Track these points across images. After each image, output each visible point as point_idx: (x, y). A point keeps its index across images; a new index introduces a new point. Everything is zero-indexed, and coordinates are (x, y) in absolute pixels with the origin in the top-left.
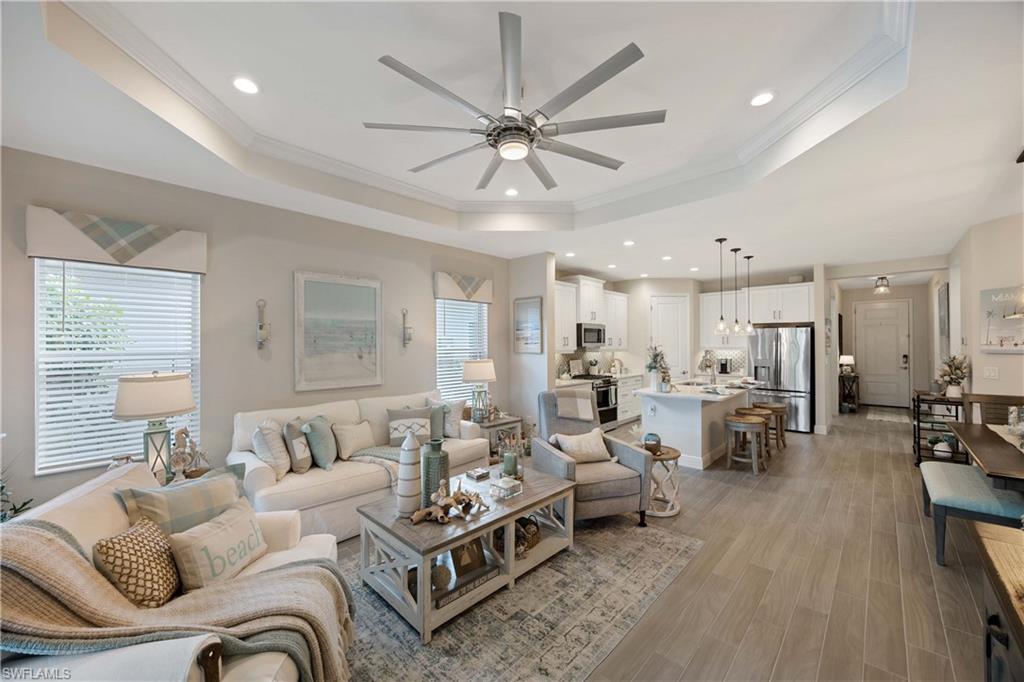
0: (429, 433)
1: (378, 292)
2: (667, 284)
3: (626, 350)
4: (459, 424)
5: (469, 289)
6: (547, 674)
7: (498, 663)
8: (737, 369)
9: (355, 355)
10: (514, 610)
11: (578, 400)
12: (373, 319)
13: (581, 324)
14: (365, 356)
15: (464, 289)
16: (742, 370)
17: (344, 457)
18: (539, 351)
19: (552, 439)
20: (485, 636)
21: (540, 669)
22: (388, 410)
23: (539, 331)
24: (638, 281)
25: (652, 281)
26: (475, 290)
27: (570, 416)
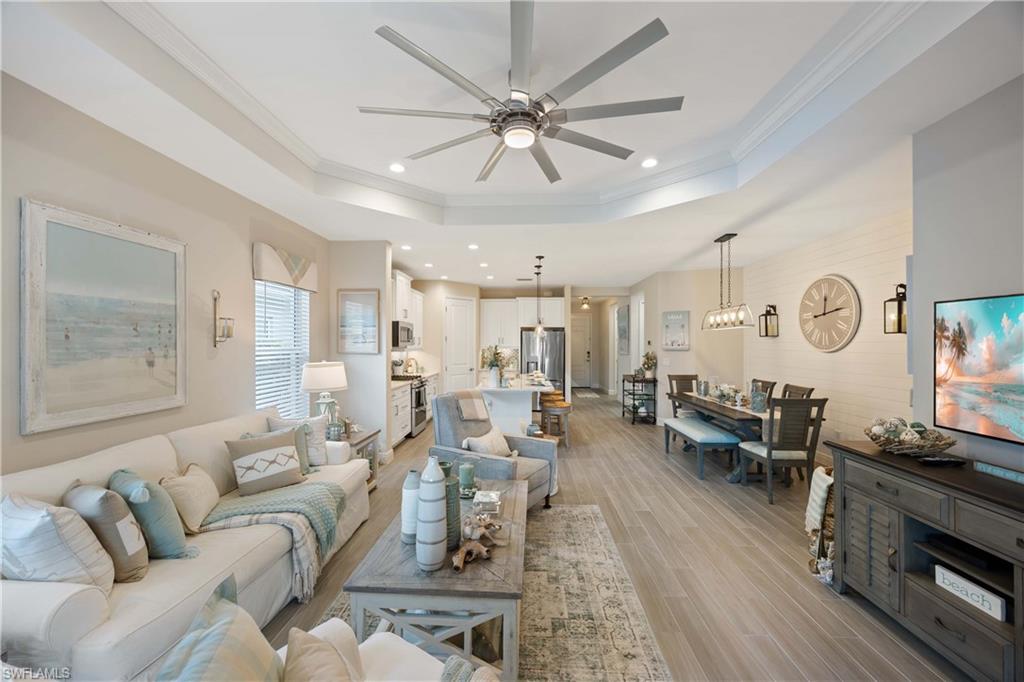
0: (298, 465)
1: (180, 259)
2: (457, 287)
3: (421, 349)
4: (325, 447)
5: (297, 272)
6: (634, 656)
7: (594, 673)
8: (508, 364)
9: (143, 361)
10: (548, 623)
11: (475, 400)
12: (172, 302)
13: (397, 323)
14: (159, 362)
15: (291, 271)
16: (511, 366)
17: (195, 528)
18: (376, 352)
19: (464, 444)
20: (555, 659)
21: (626, 656)
22: (226, 442)
23: (376, 329)
24: (437, 282)
25: (450, 284)
26: (303, 273)
27: (472, 418)
